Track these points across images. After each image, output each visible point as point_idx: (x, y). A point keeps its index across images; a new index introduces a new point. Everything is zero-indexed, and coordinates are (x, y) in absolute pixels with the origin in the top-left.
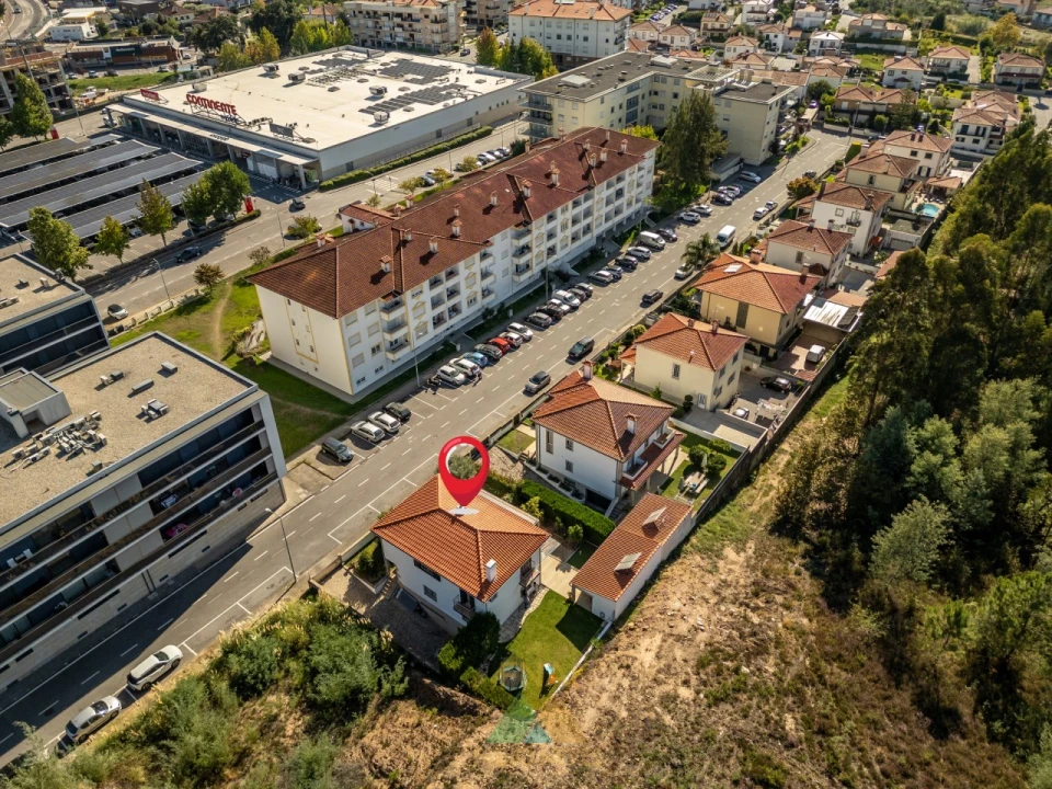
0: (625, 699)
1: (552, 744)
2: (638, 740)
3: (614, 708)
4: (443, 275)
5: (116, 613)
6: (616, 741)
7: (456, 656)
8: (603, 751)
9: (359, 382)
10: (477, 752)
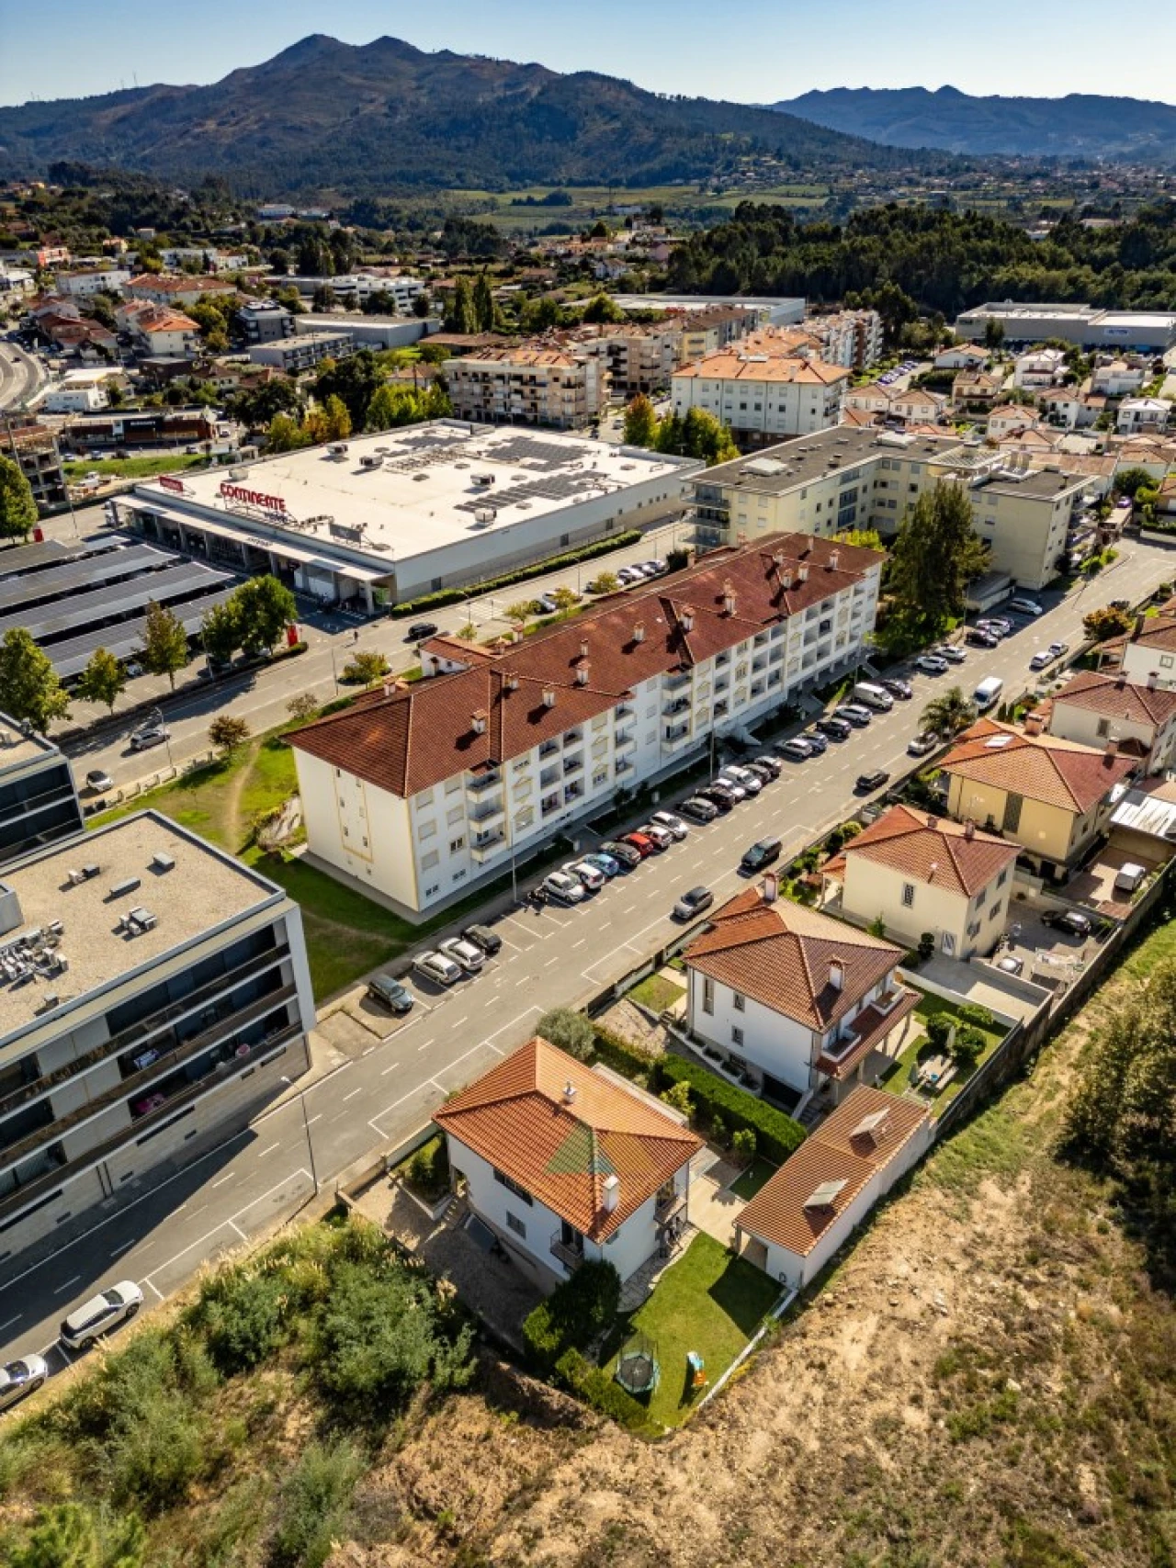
0: (816, 1421)
1: (696, 1486)
2: (836, 1491)
3: (798, 1434)
4: (559, 739)
5: (54, 1226)
6: (800, 1489)
7: (551, 1329)
8: (778, 1504)
9: (428, 893)
10: (576, 1490)
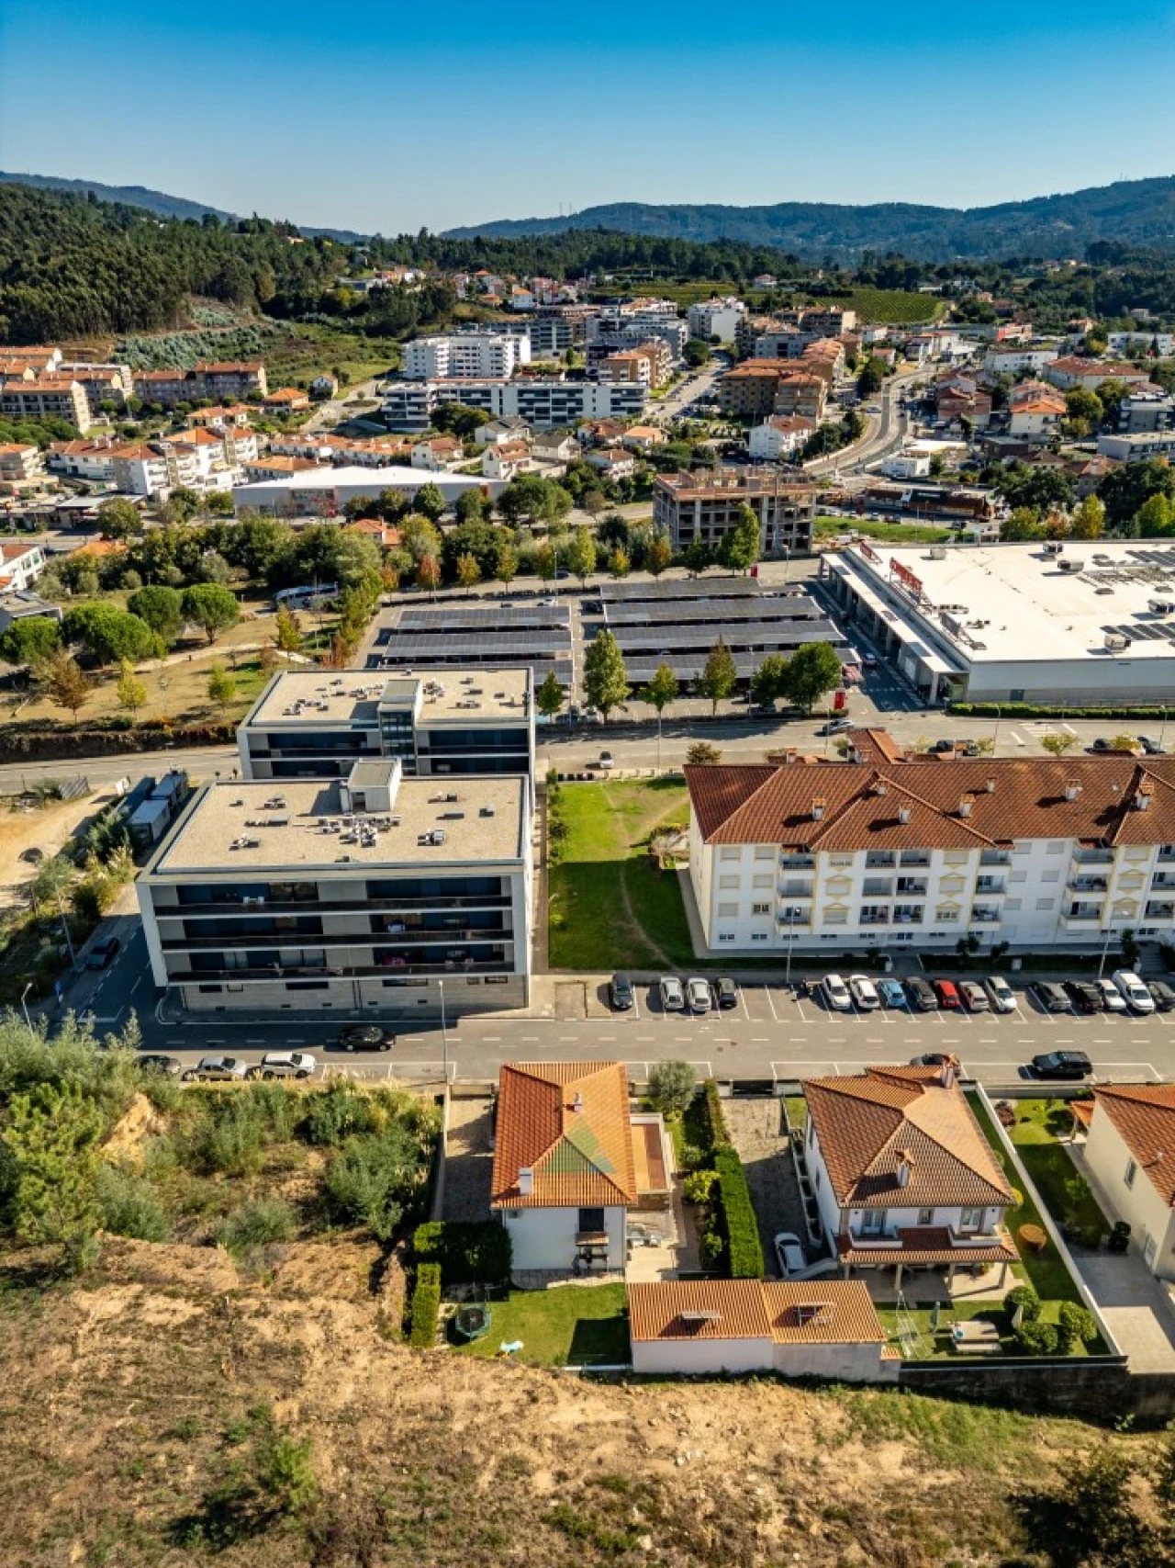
0: (481, 1418)
1: (366, 1374)
2: (433, 1460)
3: (458, 1414)
4: (898, 855)
5: (320, 1007)
6: (414, 1436)
7: (430, 1239)
8: (390, 1429)
9: (722, 937)
10: (310, 1314)
